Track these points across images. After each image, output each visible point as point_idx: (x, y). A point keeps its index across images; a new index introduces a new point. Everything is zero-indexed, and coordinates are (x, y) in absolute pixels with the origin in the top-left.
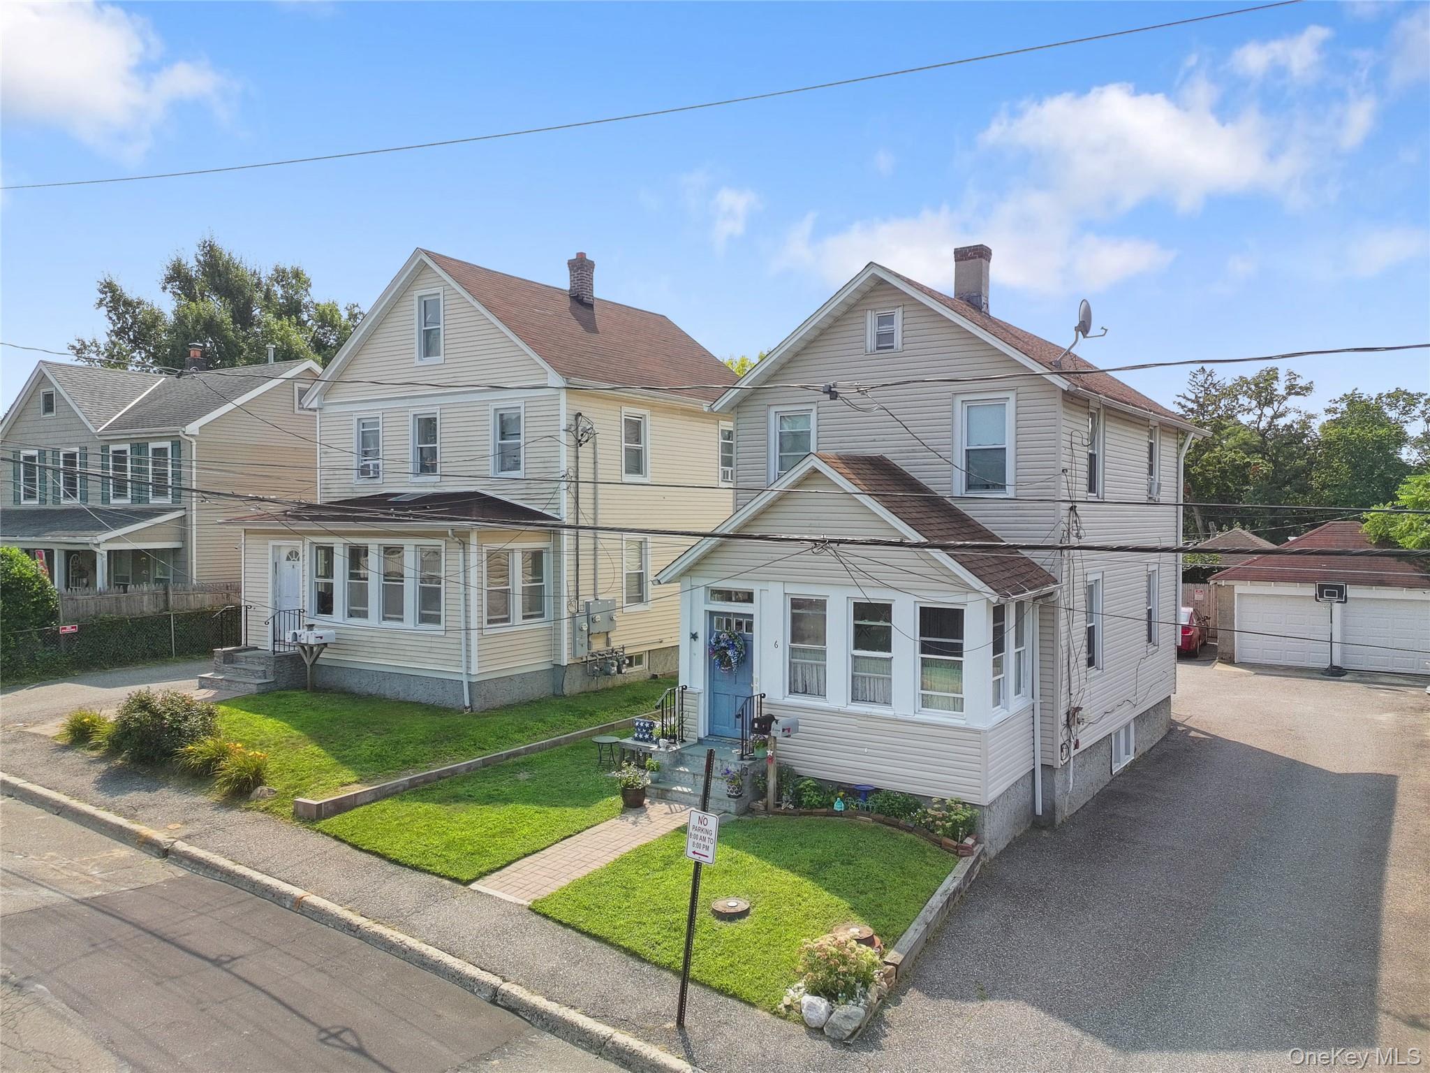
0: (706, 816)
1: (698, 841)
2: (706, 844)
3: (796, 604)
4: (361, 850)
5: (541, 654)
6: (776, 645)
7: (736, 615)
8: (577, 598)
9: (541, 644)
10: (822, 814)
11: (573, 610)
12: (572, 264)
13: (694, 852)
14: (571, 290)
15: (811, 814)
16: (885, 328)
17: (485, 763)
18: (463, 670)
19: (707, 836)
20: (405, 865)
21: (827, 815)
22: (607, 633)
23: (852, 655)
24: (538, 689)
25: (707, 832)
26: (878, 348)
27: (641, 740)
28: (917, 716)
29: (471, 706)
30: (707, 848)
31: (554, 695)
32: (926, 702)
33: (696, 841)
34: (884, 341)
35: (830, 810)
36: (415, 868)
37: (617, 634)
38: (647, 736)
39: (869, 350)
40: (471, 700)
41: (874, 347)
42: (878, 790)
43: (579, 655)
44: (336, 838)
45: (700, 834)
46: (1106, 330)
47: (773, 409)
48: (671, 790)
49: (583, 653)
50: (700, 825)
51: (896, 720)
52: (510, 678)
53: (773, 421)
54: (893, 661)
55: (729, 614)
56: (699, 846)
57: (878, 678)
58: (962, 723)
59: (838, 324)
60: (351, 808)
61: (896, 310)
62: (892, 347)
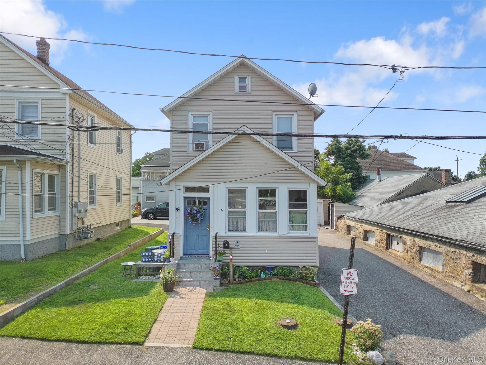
0: (351, 271)
1: (348, 284)
2: (352, 285)
3: (231, 191)
4: (49, 341)
5: (52, 230)
6: (222, 210)
7: (198, 198)
8: (72, 201)
9: (53, 224)
10: (256, 281)
11: (71, 206)
12: (38, 43)
13: (345, 291)
14: (37, 55)
15: (252, 281)
16: (242, 84)
17: (67, 284)
18: (21, 238)
19: (352, 281)
20: (91, 343)
21: (259, 280)
22: (82, 218)
23: (258, 212)
24: (53, 248)
25: (352, 279)
26: (239, 91)
27: (147, 262)
28: (288, 234)
29: (25, 258)
30: (353, 287)
31: (60, 250)
32: (292, 228)
33: (346, 285)
34: (243, 88)
35: (259, 278)
36: (99, 343)
37: (88, 219)
38: (150, 259)
39: (236, 91)
40: (25, 255)
41: (238, 90)
42: (275, 267)
43: (74, 229)
44: (23, 337)
45: (348, 281)
46: (318, 95)
47: (190, 113)
48: (183, 281)
49: (75, 228)
50: (348, 276)
51: (280, 237)
52: (43, 242)
53: (190, 118)
54: (277, 213)
55: (195, 198)
56: (348, 287)
57: (269, 221)
58: (307, 235)
59: (221, 79)
60: (13, 319)
61: (248, 77)
62: (246, 91)
